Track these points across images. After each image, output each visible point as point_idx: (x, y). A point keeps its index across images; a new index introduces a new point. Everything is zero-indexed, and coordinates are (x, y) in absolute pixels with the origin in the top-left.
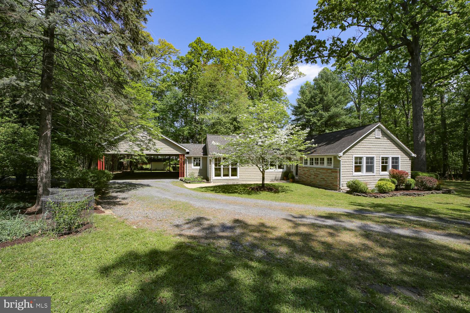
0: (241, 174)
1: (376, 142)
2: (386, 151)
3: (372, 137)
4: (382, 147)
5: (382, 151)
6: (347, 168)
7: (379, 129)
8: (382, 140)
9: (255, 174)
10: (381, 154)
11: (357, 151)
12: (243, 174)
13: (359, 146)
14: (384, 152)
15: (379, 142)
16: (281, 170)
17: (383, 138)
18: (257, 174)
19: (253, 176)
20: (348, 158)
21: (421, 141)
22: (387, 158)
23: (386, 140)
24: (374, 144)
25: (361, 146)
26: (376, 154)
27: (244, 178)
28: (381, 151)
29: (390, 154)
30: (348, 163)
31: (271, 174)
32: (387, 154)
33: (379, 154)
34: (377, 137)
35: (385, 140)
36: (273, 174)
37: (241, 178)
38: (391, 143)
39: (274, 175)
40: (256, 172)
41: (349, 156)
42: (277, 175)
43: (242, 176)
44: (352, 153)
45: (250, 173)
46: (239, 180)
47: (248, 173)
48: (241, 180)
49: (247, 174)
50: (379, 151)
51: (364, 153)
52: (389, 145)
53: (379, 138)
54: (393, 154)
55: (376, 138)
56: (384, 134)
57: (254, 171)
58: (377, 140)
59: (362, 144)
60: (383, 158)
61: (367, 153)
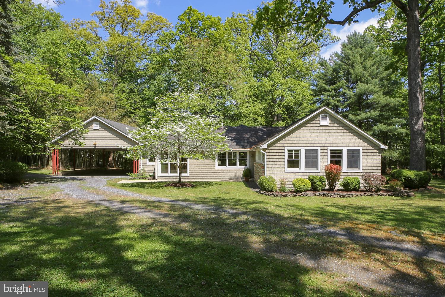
0: (192, 171)
1: (320, 131)
2: (337, 142)
3: (316, 125)
4: (331, 137)
5: (331, 142)
6: (276, 163)
7: (326, 114)
8: (331, 128)
9: (208, 171)
10: (328, 145)
11: (291, 142)
12: (194, 171)
13: (294, 136)
14: (334, 142)
15: (327, 131)
16: (243, 167)
17: (332, 125)
18: (211, 171)
19: (206, 173)
20: (277, 151)
21: (417, 127)
22: (340, 151)
23: (338, 128)
24: (318, 134)
25: (298, 136)
26: (321, 145)
27: (195, 175)
28: (329, 142)
29: (345, 145)
30: (277, 157)
31: (229, 171)
32: (339, 145)
33: (326, 145)
34: (321, 124)
35: (336, 128)
36: (232, 171)
37: (191, 175)
38: (345, 131)
39: (233, 173)
40: (210, 169)
41: (278, 148)
42: (238, 173)
43: (192, 173)
44: (283, 145)
45: (202, 169)
46: (189, 177)
47: (200, 169)
48: (191, 177)
49: (199, 171)
50: (327, 142)
51: (301, 145)
52: (342, 134)
53: (327, 126)
54: (349, 145)
55: (321, 126)
56: (334, 120)
57: (207, 167)
58: (323, 128)
59: (299, 134)
60: (332, 151)
61: (307, 145)
